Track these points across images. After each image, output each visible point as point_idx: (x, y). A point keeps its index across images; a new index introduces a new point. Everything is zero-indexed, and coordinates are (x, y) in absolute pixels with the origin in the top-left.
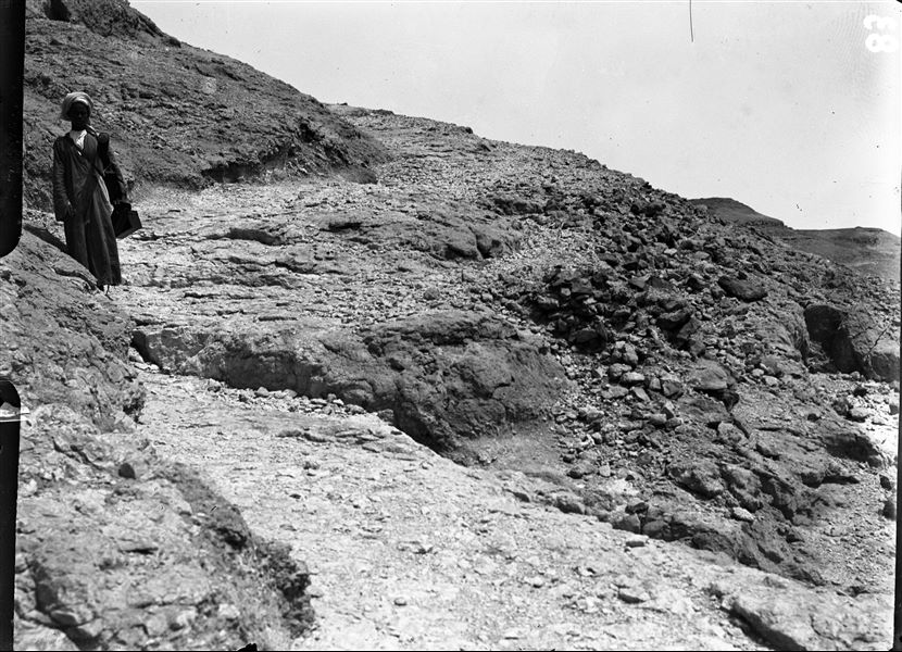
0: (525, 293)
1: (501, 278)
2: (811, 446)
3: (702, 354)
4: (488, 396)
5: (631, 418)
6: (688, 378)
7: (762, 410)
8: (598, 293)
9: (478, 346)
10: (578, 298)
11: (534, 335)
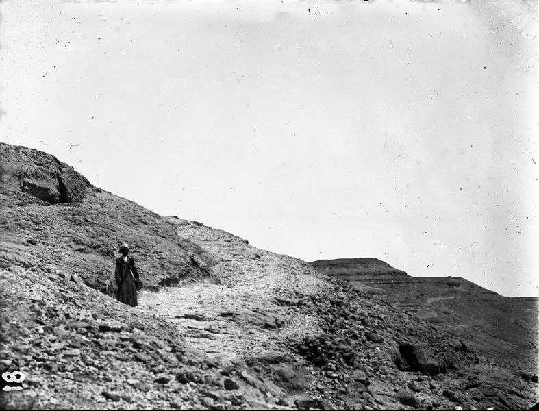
0: (296, 344)
1: (287, 338)
2: (395, 400)
3: (358, 368)
4: (287, 381)
5: (333, 390)
6: (353, 376)
7: (378, 387)
8: (322, 345)
9: (283, 364)
10: (315, 347)
11: (301, 360)
